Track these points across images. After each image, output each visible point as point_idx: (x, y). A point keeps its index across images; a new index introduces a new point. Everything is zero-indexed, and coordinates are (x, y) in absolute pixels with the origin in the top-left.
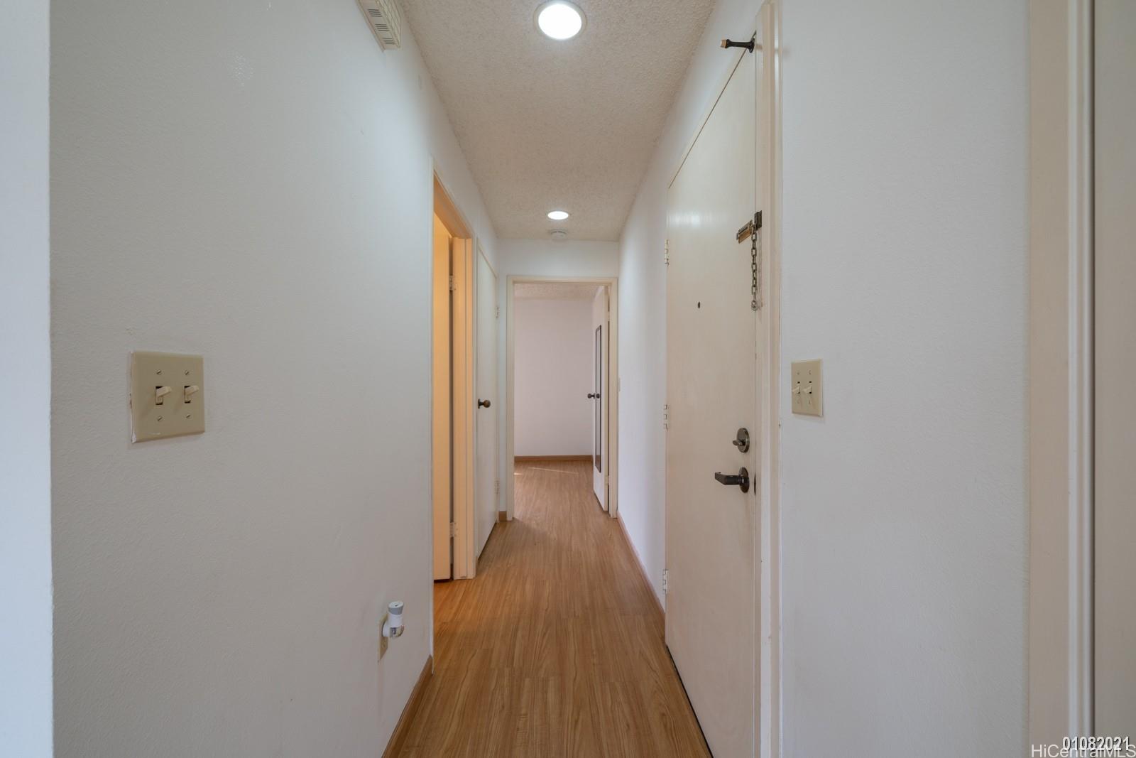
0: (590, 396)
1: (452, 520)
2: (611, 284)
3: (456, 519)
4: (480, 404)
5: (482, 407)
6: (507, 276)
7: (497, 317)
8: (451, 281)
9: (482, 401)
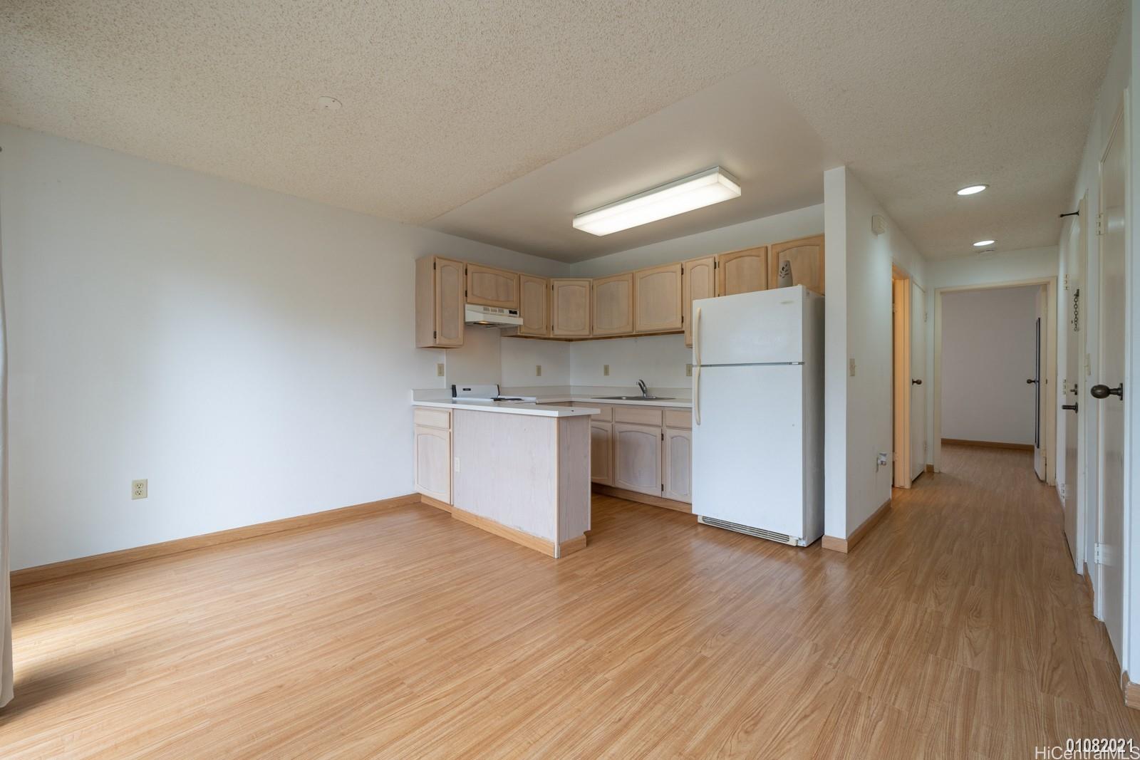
0: (1030, 382)
1: (894, 451)
2: (1049, 283)
3: (897, 450)
4: (914, 382)
5: (915, 384)
6: (935, 289)
7: (925, 321)
8: (893, 307)
9: (915, 380)
